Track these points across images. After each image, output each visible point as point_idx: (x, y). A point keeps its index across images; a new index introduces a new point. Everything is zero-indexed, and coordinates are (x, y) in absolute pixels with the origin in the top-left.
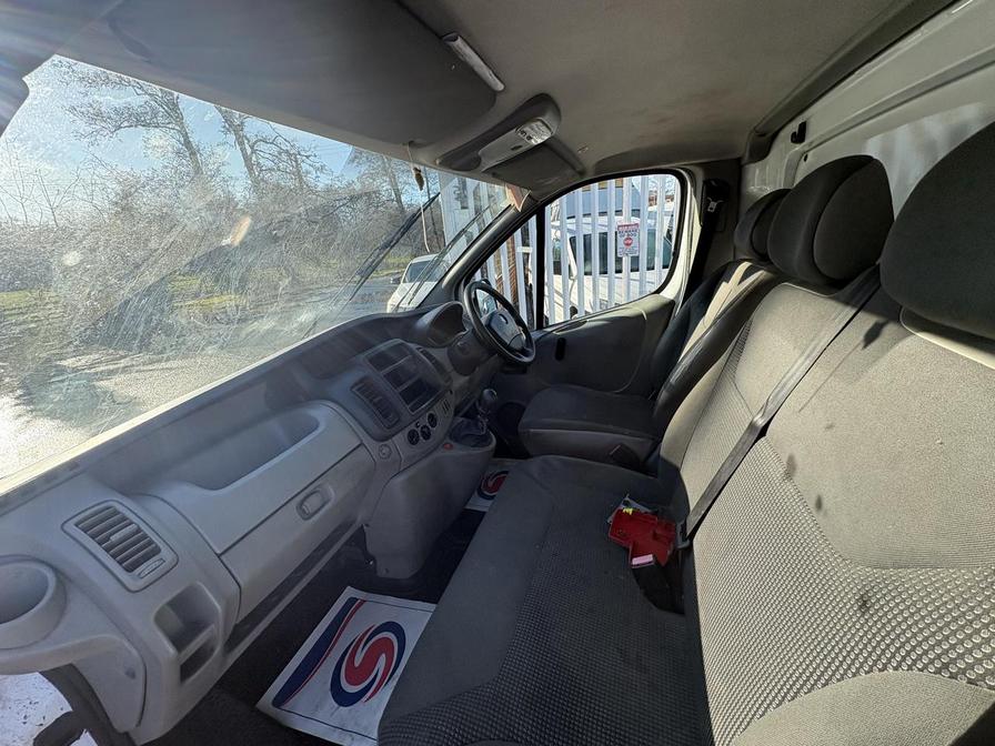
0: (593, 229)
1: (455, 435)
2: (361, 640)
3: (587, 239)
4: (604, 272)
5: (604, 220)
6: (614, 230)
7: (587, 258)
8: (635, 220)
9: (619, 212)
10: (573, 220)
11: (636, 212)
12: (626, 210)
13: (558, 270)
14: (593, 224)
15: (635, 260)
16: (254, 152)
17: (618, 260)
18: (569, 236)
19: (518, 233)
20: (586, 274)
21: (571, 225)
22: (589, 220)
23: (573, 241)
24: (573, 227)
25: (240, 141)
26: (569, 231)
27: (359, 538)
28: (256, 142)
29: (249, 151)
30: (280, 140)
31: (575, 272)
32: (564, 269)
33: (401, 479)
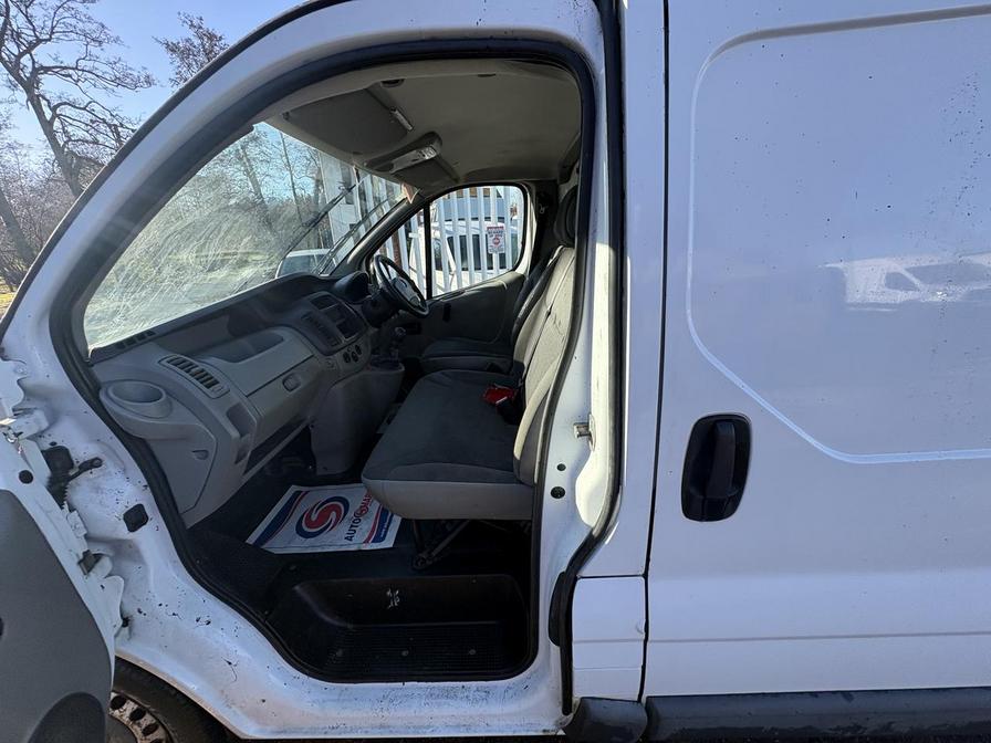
0: (467, 231)
1: (376, 364)
2: (312, 509)
3: (463, 239)
4: (478, 268)
5: (475, 224)
6: (484, 234)
7: (464, 257)
8: (500, 224)
9: (488, 219)
10: (450, 223)
11: (501, 219)
12: (494, 217)
13: (439, 267)
14: (467, 226)
15: (502, 257)
16: (55, 116)
17: (490, 257)
18: (447, 236)
19: (390, 241)
20: (463, 269)
21: (448, 226)
22: (463, 223)
23: (450, 240)
24: (451, 229)
25: (35, 101)
26: (447, 231)
27: (306, 434)
28: (59, 105)
29: (48, 114)
30: (97, 108)
31: (453, 268)
32: (445, 266)
33: (340, 386)
